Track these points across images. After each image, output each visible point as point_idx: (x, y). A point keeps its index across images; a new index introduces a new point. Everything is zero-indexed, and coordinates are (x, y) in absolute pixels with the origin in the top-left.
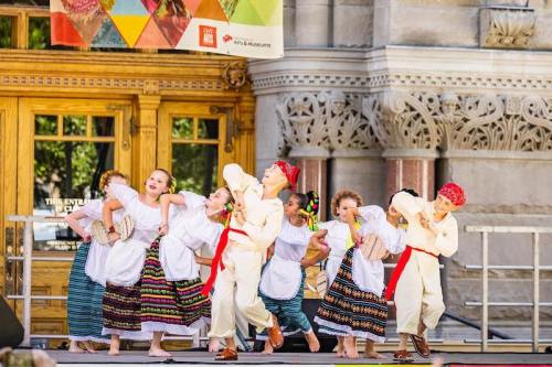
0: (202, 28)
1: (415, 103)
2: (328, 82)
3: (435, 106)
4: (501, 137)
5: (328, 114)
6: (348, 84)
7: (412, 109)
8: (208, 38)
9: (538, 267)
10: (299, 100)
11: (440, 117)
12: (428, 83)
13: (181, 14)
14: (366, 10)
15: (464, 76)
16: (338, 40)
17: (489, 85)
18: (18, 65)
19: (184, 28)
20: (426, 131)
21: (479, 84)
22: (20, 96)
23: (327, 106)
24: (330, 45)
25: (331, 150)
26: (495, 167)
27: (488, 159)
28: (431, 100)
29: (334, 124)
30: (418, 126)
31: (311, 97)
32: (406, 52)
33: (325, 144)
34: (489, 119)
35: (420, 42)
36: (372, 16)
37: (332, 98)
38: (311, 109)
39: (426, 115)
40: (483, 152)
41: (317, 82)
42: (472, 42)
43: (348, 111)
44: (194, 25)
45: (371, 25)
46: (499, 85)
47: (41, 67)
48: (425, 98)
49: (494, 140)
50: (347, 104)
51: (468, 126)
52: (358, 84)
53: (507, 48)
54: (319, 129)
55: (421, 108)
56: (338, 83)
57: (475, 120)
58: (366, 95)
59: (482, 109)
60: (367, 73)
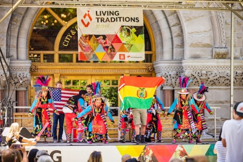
0: (120, 55)
1: (194, 74)
2: (171, 69)
3: (200, 75)
4: (219, 83)
5: (172, 77)
6: (177, 69)
7: (193, 76)
8: (122, 57)
9: (215, 118)
10: (164, 74)
11: (201, 78)
12: (198, 68)
13: (114, 51)
14: (182, 49)
15: (208, 66)
16: (174, 58)
17: (215, 68)
18: (90, 67)
19: (115, 55)
20: (198, 82)
21: (212, 68)
22: (92, 75)
23: (172, 76)
24: (173, 59)
25: (174, 87)
26: (218, 91)
27: (216, 89)
28: (199, 73)
29: (174, 80)
30: (195, 80)
31: (167, 73)
32: (191, 60)
33: (172, 86)
34: (215, 78)
35: (196, 57)
36: (184, 51)
37: (173, 73)
38: (167, 76)
39: (197, 77)
40: (214, 87)
41: (168, 69)
42: (210, 57)
43: (177, 77)
44: (118, 54)
45: (183, 53)
46: (218, 68)
47: (97, 67)
48: (197, 73)
49: (217, 83)
50: (177, 75)
51: (209, 80)
52: (180, 69)
53: (220, 58)
54: (169, 82)
55: (196, 75)
56: (174, 69)
57: (211, 78)
58: (182, 72)
59: (213, 75)
60: (182, 66)
